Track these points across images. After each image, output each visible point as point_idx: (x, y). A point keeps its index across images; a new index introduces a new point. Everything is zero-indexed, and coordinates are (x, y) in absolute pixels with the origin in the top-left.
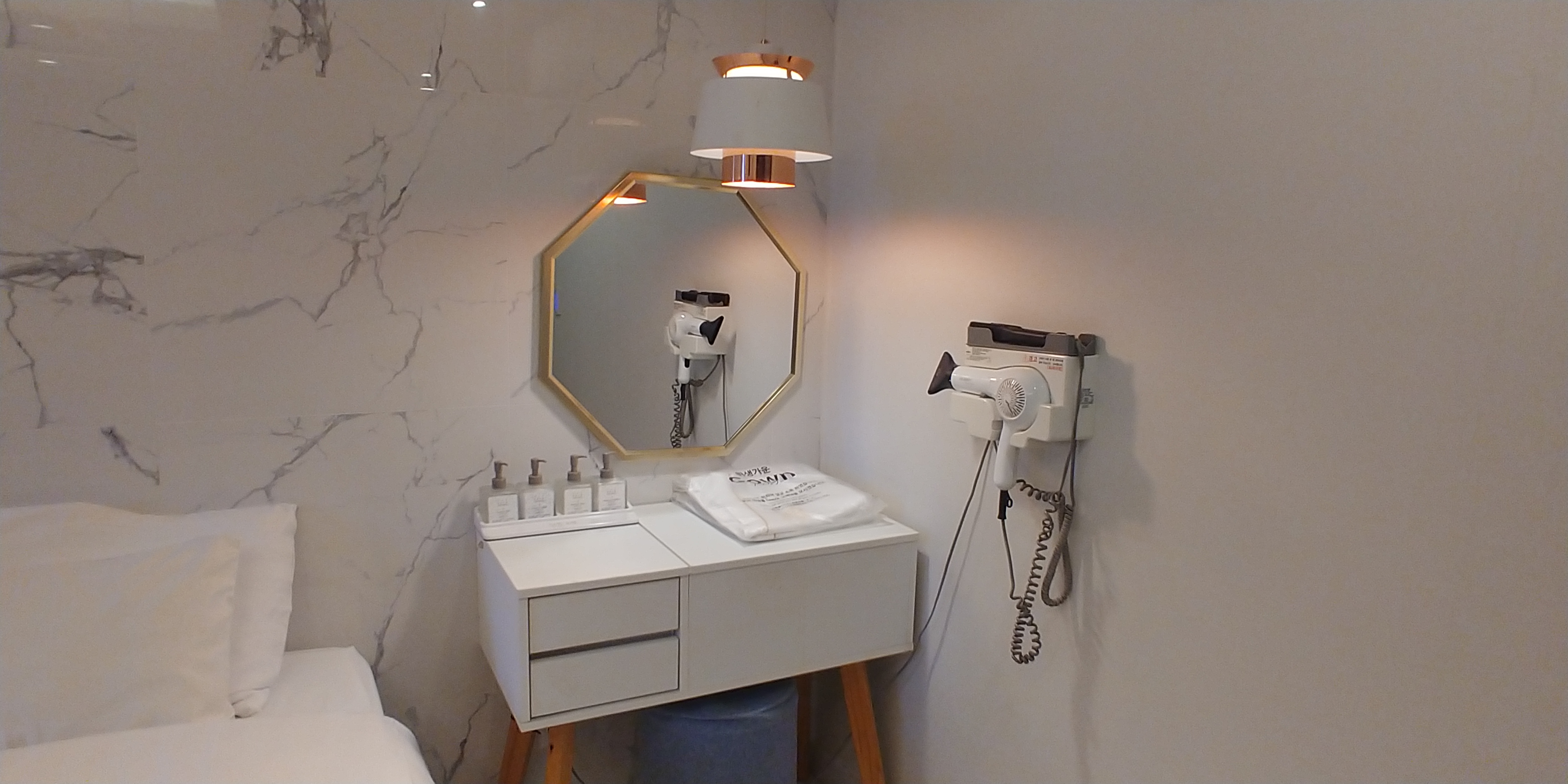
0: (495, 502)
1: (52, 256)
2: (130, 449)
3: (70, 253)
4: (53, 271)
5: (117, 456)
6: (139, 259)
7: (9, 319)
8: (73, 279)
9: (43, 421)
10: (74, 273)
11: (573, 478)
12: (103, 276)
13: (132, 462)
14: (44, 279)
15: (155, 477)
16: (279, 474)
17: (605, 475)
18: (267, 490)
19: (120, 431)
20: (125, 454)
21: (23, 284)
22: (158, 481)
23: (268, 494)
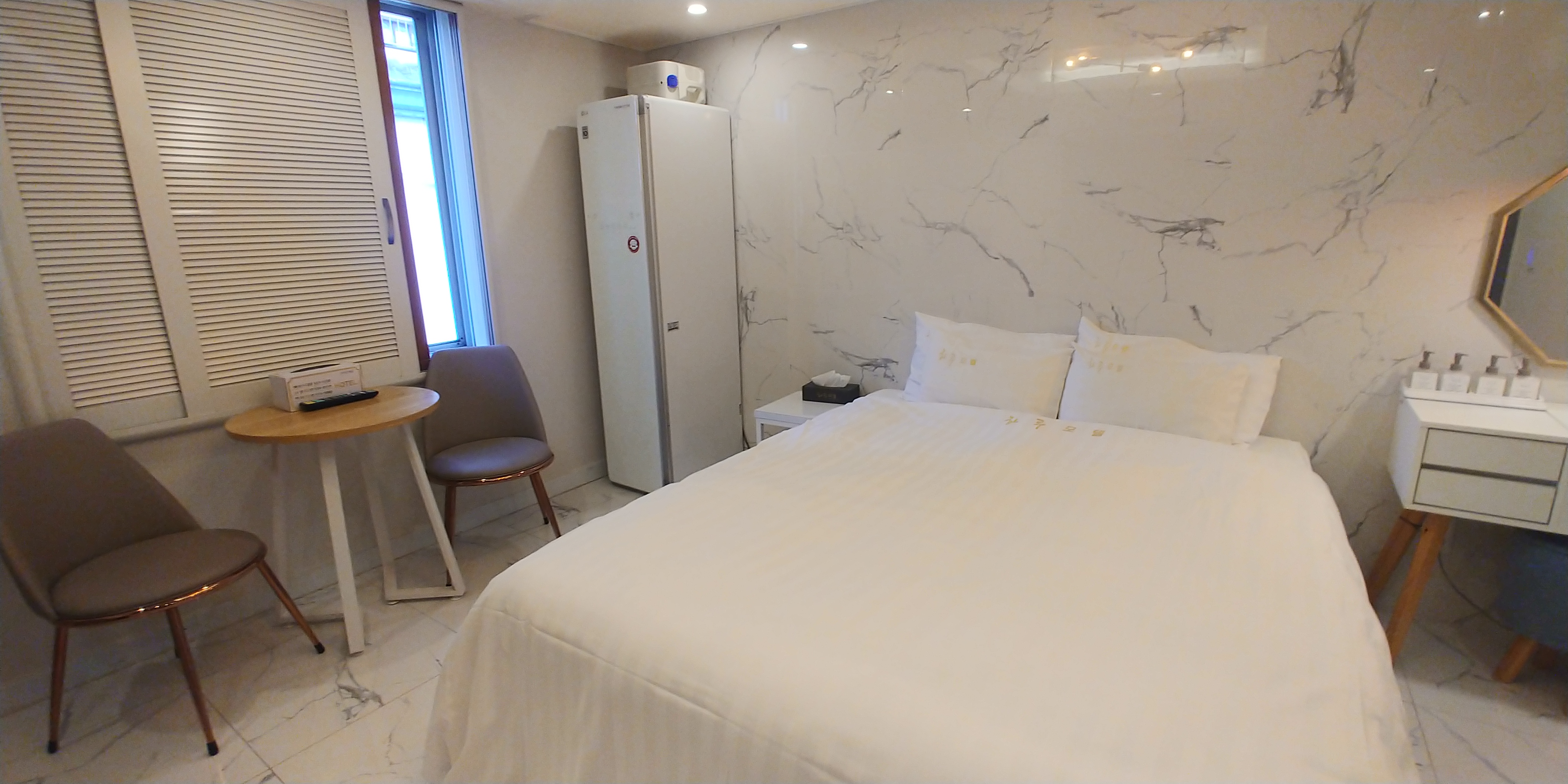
0: (1418, 376)
1: (1183, 222)
2: (1201, 317)
3: (1190, 221)
4: (1182, 229)
5: (1195, 319)
6: (1222, 223)
7: (1159, 252)
8: (1190, 233)
9: (1166, 299)
10: (1191, 230)
11: (1491, 370)
12: (1204, 231)
13: (1200, 323)
14: (1178, 233)
15: (1210, 332)
16: (1275, 339)
17: (1522, 373)
18: (1266, 347)
19: (1198, 307)
20: (1199, 319)
21: (1169, 235)
22: (1211, 334)
23: (1267, 349)
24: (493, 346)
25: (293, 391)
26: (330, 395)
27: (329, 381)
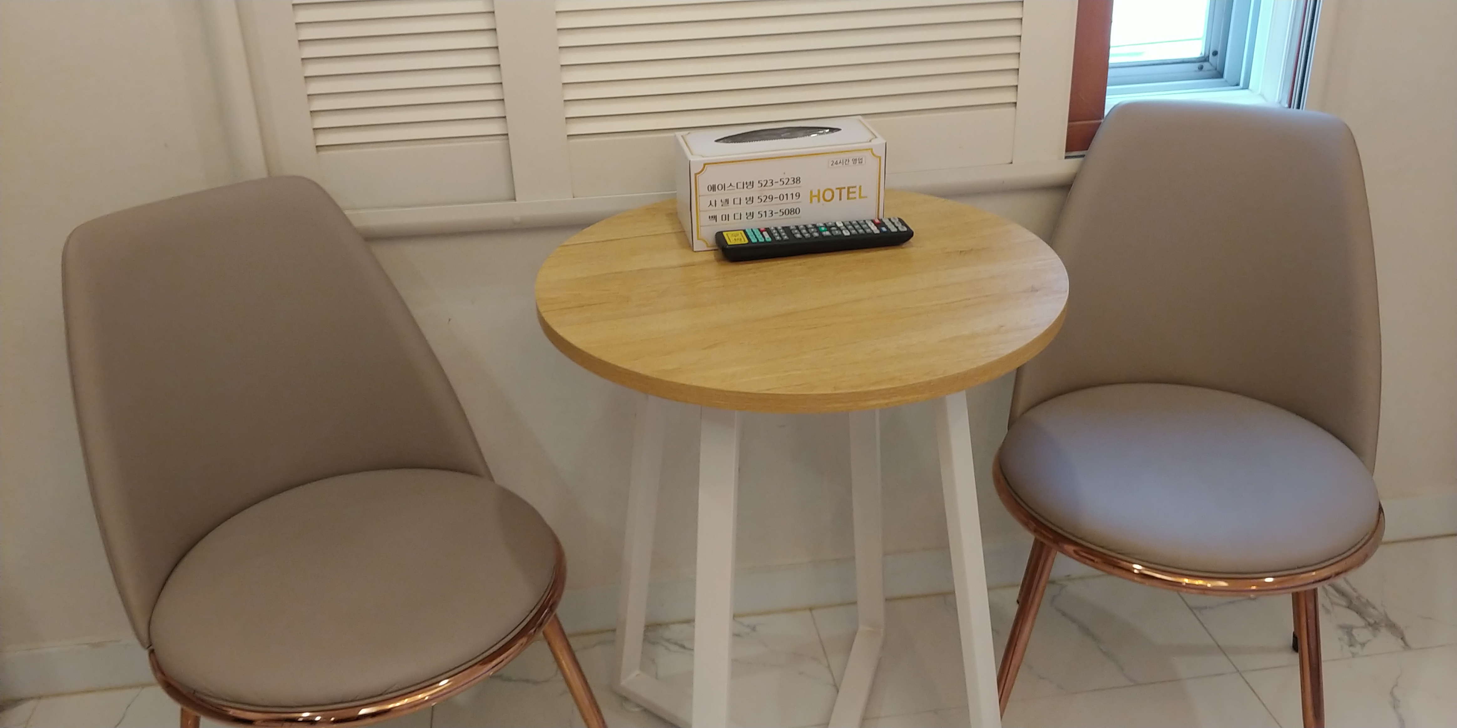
24: (1294, 110)
25: (705, 198)
26: (791, 221)
27: (797, 180)
